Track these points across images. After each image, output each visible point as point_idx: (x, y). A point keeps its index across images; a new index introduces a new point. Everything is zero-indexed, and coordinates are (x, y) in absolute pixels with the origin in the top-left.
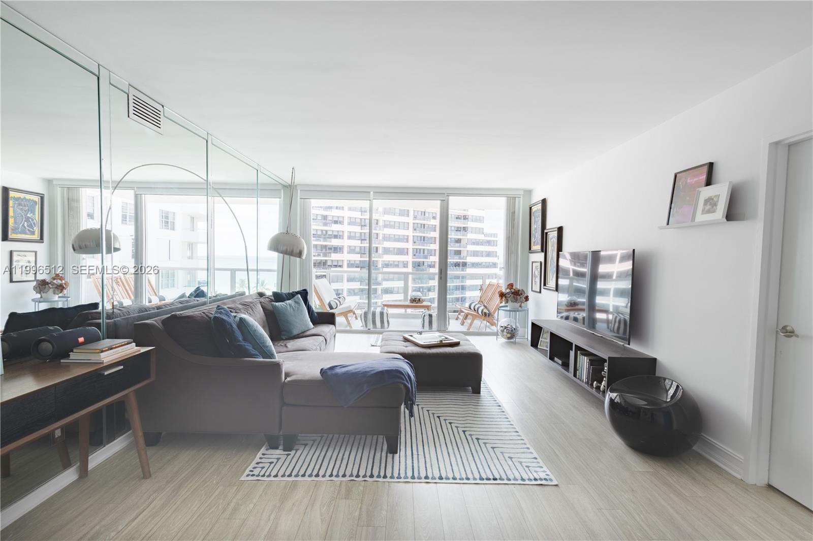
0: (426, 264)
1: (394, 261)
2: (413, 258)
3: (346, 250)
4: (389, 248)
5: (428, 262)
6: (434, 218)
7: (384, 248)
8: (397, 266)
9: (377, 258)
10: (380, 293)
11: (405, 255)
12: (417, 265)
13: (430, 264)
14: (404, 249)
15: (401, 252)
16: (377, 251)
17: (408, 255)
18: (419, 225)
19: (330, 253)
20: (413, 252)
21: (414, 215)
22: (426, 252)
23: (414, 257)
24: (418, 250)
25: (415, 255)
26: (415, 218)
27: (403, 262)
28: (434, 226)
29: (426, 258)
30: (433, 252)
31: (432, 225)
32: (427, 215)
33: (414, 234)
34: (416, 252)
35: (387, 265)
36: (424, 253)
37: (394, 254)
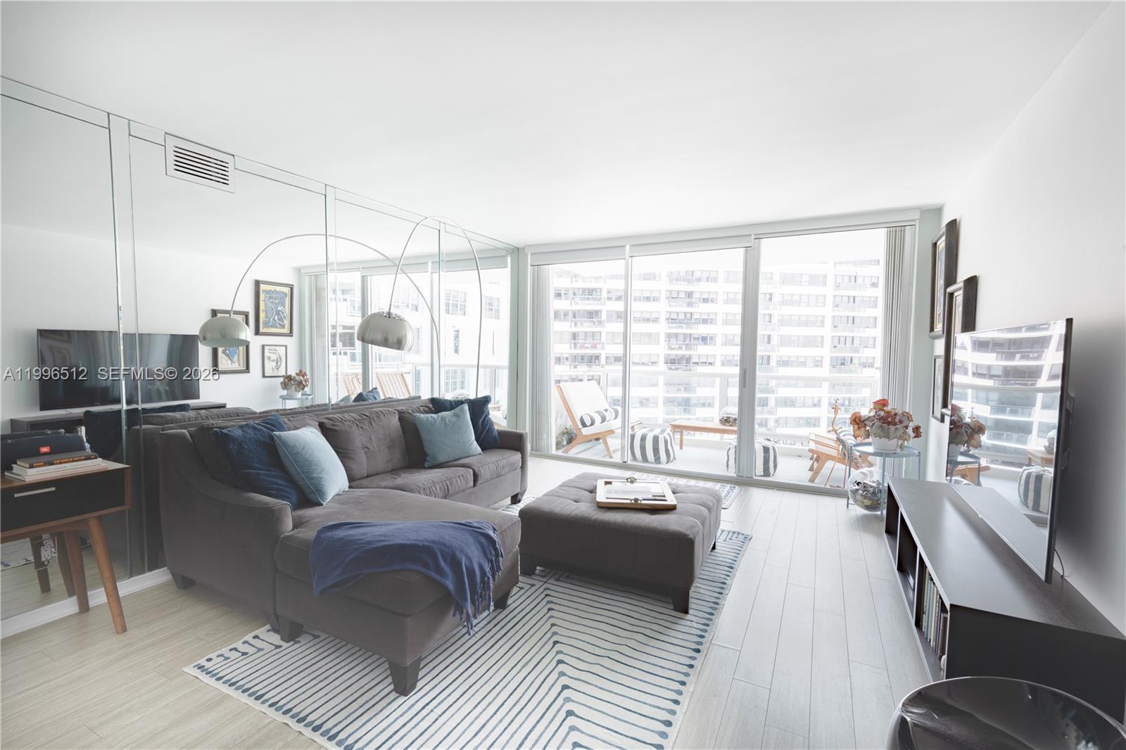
0: (855, 361)
1: (798, 357)
2: (831, 352)
3: (719, 339)
4: (790, 336)
5: (860, 358)
6: (874, 285)
7: (782, 336)
8: (804, 364)
9: (768, 351)
10: (773, 405)
11: (818, 346)
12: (839, 363)
13: (863, 360)
14: (815, 337)
15: (810, 342)
16: (769, 342)
17: (822, 346)
18: (845, 299)
19: (696, 345)
20: (833, 342)
21: (836, 282)
22: (856, 342)
23: (835, 350)
24: (842, 340)
25: (835, 347)
26: (837, 286)
27: (814, 358)
28: (873, 299)
29: (856, 351)
30: (871, 342)
31: (870, 297)
32: (859, 280)
33: (834, 314)
34: (838, 342)
35: (784, 363)
36: (853, 344)
37: (798, 346)
